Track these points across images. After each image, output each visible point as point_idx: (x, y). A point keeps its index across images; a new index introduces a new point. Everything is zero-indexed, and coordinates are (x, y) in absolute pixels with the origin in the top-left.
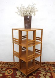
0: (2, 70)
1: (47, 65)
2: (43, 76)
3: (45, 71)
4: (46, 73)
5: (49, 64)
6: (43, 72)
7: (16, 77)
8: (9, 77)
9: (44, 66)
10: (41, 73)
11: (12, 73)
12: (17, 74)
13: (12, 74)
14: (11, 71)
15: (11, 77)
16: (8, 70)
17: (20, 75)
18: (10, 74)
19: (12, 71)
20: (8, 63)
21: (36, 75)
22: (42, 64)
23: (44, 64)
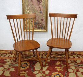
0: (14, 63)
1: (78, 56)
2: (74, 72)
3: (75, 64)
4: (77, 68)
5: (80, 55)
6: (72, 66)
7: (33, 73)
8: (24, 72)
9: (74, 58)
10: (70, 68)
11: (28, 67)
12: (36, 69)
13: (28, 69)
14: (27, 63)
15: (26, 73)
16: (23, 63)
17: (39, 71)
18: (26, 68)
19: (29, 64)
21: (63, 71)
22: (71, 54)
23: (73, 55)
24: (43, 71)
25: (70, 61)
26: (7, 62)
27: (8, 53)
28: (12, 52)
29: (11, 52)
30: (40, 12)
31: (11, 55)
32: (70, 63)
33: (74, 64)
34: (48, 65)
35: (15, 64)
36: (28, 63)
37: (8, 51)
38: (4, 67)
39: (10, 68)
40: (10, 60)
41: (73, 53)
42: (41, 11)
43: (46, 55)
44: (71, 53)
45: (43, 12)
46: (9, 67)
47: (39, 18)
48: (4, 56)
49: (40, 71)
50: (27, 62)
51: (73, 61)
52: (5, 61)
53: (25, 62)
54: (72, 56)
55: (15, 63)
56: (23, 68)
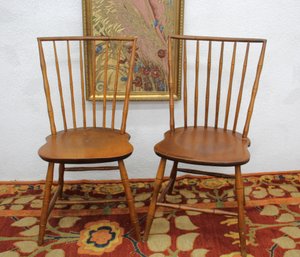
0: (55, 230)
3: (298, 219)
6: (288, 224)
9: (287, 195)
10: (282, 234)
11: (118, 241)
12: (152, 247)
13: (119, 248)
16: (94, 226)
17: (166, 253)
18: (110, 248)
19: (119, 232)
20: (85, 189)
21: (256, 245)
22: (273, 181)
23: (281, 186)
24: (181, 252)
25: (276, 208)
26: (27, 228)
27: (23, 194)
28: (36, 188)
29: (33, 189)
30: (152, 22)
31: (37, 198)
32: (277, 217)
33: (293, 219)
34: (195, 228)
35: (62, 234)
36: (113, 227)
37: (18, 184)
38: (16, 249)
39: (46, 252)
40: (34, 221)
41: (278, 178)
42: (157, 21)
43: (178, 193)
44: (271, 178)
45: (164, 25)
46: (42, 249)
47: (147, 46)
48: (8, 207)
49: (170, 251)
50: (108, 224)
51: (286, 209)
52: (16, 224)
53: (101, 225)
54: (277, 190)
55: (61, 230)
56: (96, 245)
